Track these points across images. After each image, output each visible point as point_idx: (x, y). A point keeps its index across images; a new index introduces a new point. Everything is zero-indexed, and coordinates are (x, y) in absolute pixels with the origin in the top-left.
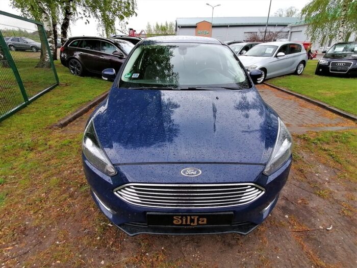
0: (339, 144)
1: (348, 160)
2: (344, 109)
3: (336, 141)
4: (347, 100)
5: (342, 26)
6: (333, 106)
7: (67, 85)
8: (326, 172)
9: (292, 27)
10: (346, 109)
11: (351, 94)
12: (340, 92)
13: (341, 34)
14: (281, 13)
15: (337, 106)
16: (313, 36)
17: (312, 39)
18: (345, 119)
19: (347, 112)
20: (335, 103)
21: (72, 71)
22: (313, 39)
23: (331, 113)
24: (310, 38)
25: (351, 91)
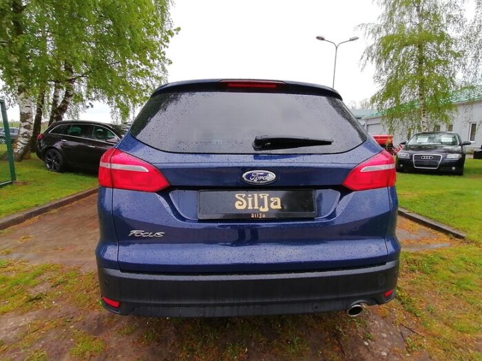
0: (419, 276)
1: (432, 306)
2: (431, 216)
3: (413, 271)
4: (436, 202)
5: (424, 116)
6: (414, 212)
7: (25, 183)
8: (385, 335)
9: (367, 120)
10: (434, 217)
11: (442, 195)
12: (427, 192)
13: (425, 124)
14: (354, 106)
15: (420, 212)
16: (391, 126)
17: (389, 130)
18: (435, 232)
19: (435, 220)
20: (418, 208)
21: (48, 165)
22: (391, 130)
23: (412, 223)
24: (387, 129)
25: (443, 191)
